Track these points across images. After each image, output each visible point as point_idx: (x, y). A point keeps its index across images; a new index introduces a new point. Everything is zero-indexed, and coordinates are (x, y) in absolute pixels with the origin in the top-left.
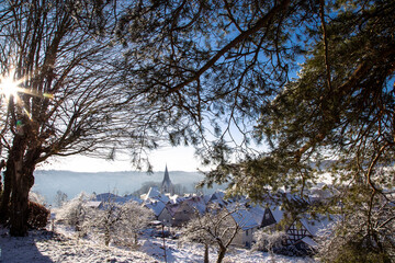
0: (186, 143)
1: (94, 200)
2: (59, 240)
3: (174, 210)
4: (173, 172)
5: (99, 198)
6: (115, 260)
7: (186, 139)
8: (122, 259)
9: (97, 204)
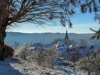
0: (91, 11)
1: (32, 46)
2: (20, 63)
3: (71, 52)
4: (70, 34)
5: (34, 45)
6: (49, 74)
7: (90, 9)
8: (53, 73)
9: (33, 48)
